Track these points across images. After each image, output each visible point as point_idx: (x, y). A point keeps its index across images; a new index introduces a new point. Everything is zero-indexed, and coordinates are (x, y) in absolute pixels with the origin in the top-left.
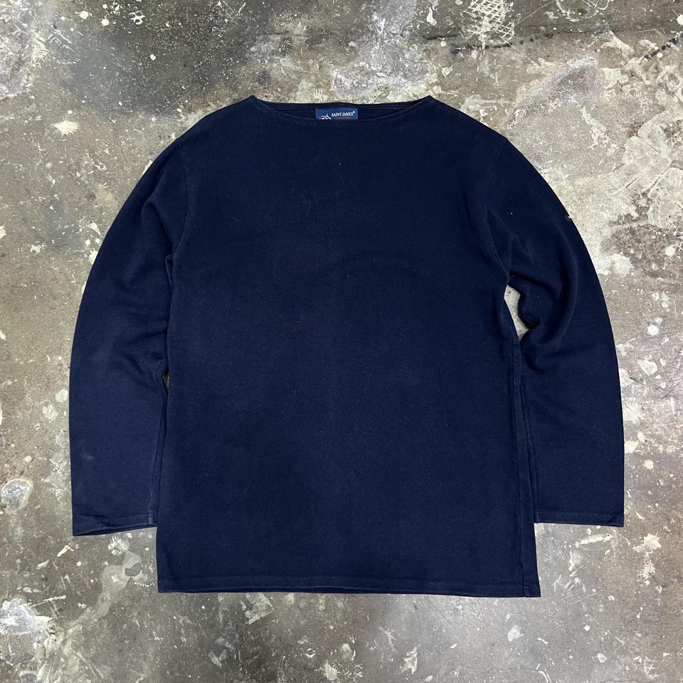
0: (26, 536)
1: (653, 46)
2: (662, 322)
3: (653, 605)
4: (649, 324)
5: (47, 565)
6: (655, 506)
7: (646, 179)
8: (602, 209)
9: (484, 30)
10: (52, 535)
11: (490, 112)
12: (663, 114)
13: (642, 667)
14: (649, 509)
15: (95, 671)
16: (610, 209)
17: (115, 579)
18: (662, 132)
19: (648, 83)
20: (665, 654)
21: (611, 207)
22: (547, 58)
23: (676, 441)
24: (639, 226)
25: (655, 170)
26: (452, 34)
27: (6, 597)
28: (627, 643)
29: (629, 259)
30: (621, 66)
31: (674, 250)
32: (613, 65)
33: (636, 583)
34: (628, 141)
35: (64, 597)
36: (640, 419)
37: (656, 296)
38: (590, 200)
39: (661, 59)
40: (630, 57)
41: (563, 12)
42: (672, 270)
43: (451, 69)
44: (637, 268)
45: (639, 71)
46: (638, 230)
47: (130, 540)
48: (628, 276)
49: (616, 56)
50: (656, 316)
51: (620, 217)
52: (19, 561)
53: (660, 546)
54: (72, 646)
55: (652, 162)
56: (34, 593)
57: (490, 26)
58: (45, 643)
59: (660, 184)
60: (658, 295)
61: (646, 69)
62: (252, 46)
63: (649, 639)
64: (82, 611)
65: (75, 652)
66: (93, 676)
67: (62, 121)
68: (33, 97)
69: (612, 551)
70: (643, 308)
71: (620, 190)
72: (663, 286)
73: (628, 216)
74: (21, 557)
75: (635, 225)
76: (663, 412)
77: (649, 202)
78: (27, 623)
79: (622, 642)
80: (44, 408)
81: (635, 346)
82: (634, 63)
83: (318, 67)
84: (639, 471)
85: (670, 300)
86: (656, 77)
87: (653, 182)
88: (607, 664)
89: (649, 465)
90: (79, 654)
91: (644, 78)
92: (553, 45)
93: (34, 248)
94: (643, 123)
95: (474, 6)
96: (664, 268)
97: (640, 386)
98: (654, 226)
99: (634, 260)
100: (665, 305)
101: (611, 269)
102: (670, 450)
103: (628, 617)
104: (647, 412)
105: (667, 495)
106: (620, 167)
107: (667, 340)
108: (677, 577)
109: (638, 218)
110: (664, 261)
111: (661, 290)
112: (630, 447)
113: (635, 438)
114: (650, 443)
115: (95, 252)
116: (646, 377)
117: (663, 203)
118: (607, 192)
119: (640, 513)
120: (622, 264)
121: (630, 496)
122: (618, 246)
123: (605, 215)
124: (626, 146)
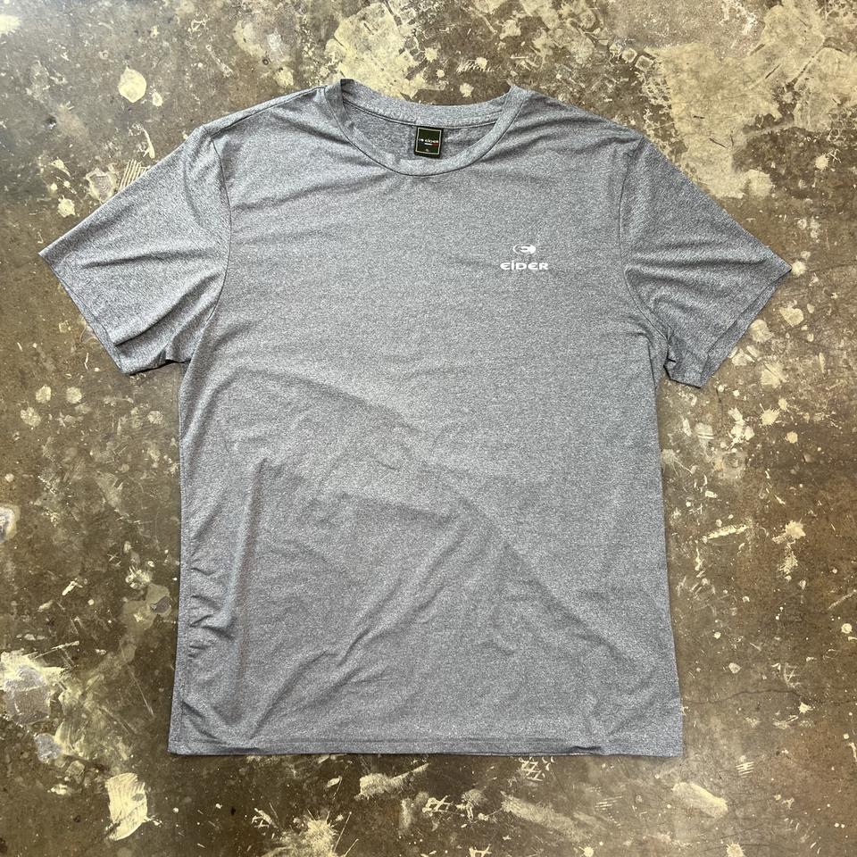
0: (19, 573)
2: (811, 257)
3: (796, 603)
4: (794, 260)
5: (51, 607)
6: (798, 487)
7: (793, 66)
8: (735, 109)
10: (52, 570)
13: (782, 674)
14: (792, 492)
15: (126, 726)
16: (744, 108)
17: (138, 618)
20: (809, 659)
21: (746, 105)
23: (825, 407)
24: (782, 130)
25: (804, 52)
27: (4, 648)
28: (764, 649)
29: (769, 175)
31: (827, 160)
33: (775, 579)
34: (769, 13)
35: (77, 643)
36: (781, 382)
37: (802, 223)
38: (720, 98)
42: (824, 188)
46: (782, 136)
47: (152, 569)
48: (768, 199)
50: (803, 249)
51: (758, 119)
52: (14, 603)
53: (804, 535)
54: (93, 699)
55: (800, 41)
56: (39, 641)
58: (60, 698)
59: (810, 72)
60: (804, 220)
63: (789, 644)
64: (102, 658)
65: (98, 706)
66: (124, 731)
69: (747, 545)
70: (787, 240)
71: (758, 82)
72: (812, 210)
73: (769, 117)
74: (16, 598)
75: (777, 130)
76: (810, 372)
77: (796, 97)
78: (34, 676)
79: (758, 648)
80: (23, 412)
84: (780, 446)
85: (820, 228)
87: (802, 69)
88: (741, 674)
89: (792, 438)
90: (103, 707)
96: (814, 186)
97: (781, 340)
98: (803, 131)
99: (776, 177)
100: (814, 235)
101: (746, 190)
102: (819, 417)
103: (765, 619)
104: (791, 373)
105: (814, 474)
106: (758, 48)
107: (816, 280)
108: (824, 570)
109: (781, 121)
110: (814, 176)
111: (809, 215)
112: (769, 417)
113: (776, 407)
114: (794, 410)
115: (65, 200)
116: (789, 329)
117: (814, 97)
118: (741, 86)
119: (781, 496)
120: (760, 182)
121: (768, 477)
122: (754, 158)
123: (739, 117)
124: (767, 20)
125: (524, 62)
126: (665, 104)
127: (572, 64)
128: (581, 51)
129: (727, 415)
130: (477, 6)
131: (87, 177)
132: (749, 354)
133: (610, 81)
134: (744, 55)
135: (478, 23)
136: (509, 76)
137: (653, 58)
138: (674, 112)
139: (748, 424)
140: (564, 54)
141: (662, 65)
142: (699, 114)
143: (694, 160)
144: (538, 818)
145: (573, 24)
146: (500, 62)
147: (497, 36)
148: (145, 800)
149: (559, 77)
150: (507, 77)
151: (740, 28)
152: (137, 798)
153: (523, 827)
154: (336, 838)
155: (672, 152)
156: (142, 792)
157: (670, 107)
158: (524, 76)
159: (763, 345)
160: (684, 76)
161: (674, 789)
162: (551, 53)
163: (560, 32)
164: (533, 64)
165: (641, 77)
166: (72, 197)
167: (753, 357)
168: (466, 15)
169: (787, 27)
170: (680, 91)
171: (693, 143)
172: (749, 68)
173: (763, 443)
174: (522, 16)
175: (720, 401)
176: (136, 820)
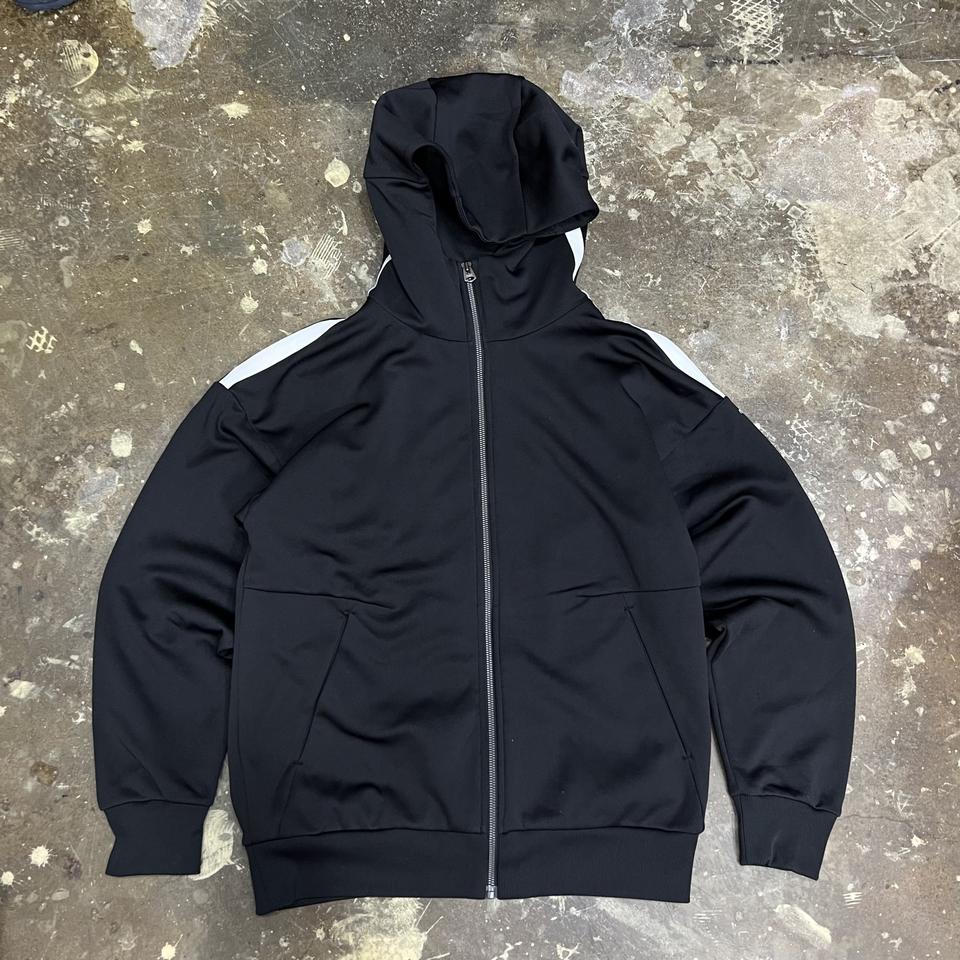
1: (945, 79)
2: (940, 400)
3: (912, 730)
4: (924, 401)
6: (919, 614)
7: (930, 232)
8: (876, 261)
9: (747, 41)
11: (748, 137)
12: (953, 157)
13: (896, 802)
14: (912, 616)
16: (884, 262)
18: (951, 179)
19: (937, 120)
21: (886, 259)
22: (821, 81)
23: (949, 539)
24: (918, 285)
25: (941, 222)
26: (708, 44)
28: (878, 772)
29: (903, 322)
30: (906, 98)
32: (896, 96)
33: (893, 702)
34: (910, 185)
37: (933, 368)
38: (862, 250)
39: (954, 94)
40: (918, 88)
41: (842, 29)
42: (955, 340)
43: (705, 84)
44: (913, 334)
45: (927, 107)
46: (917, 290)
48: (902, 343)
49: (902, 86)
50: (933, 391)
51: (896, 273)
53: (923, 661)
55: (937, 212)
57: (755, 38)
59: (945, 239)
60: (936, 366)
61: (936, 105)
62: (468, 35)
63: (905, 771)
67: (231, 102)
68: (197, 71)
69: (866, 663)
70: (918, 381)
71: (897, 241)
72: (943, 357)
73: (906, 272)
75: (913, 284)
76: (936, 504)
77: (932, 259)
79: (872, 770)
81: (908, 424)
82: (922, 97)
83: (546, 67)
84: (904, 571)
85: (950, 374)
86: (947, 115)
87: (938, 235)
88: (854, 796)
89: (916, 564)
91: (933, 115)
92: (828, 67)
93: (184, 248)
94: (929, 166)
95: (737, 14)
96: (945, 337)
97: (909, 471)
98: (937, 287)
99: (910, 324)
100: (944, 379)
101: (883, 332)
102: (942, 549)
103: (880, 742)
104: (917, 503)
105: (936, 602)
106: (899, 214)
107: (945, 420)
108: (942, 699)
109: (918, 276)
110: (945, 328)
111: (940, 362)
112: (894, 542)
113: (901, 533)
114: (918, 539)
115: (259, 260)
116: (917, 462)
117: (948, 260)
118: (882, 243)
119: (902, 619)
120: (896, 327)
121: (891, 599)
122: (892, 306)
123: (878, 269)
124: (909, 192)
125: (687, 197)
126: (812, 248)
127: (731, 205)
128: (740, 195)
129: (853, 534)
130: (651, 147)
131: (284, 244)
132: (877, 479)
133: (764, 223)
134: (886, 217)
135: (650, 162)
136: (673, 207)
137: (804, 209)
138: (820, 256)
139: (873, 545)
140: (725, 196)
141: (812, 217)
142: (843, 261)
143: (835, 299)
144: (633, 922)
145: (735, 172)
146: (667, 195)
147: (666, 173)
148: (232, 841)
149: (718, 214)
150: (671, 208)
151: (884, 195)
152: (224, 837)
153: (615, 929)
154: (420, 912)
155: (816, 290)
156: (230, 832)
157: (817, 252)
158: (686, 209)
159: (890, 473)
160: (831, 227)
161: (777, 910)
162: (713, 193)
163: (722, 177)
164: (696, 201)
165: (793, 223)
166: (266, 258)
167: (880, 483)
168: (641, 154)
169: (926, 199)
170: (827, 239)
171: (835, 284)
172: (890, 228)
173: (887, 566)
174: (690, 160)
175: (847, 520)
176: (219, 861)
